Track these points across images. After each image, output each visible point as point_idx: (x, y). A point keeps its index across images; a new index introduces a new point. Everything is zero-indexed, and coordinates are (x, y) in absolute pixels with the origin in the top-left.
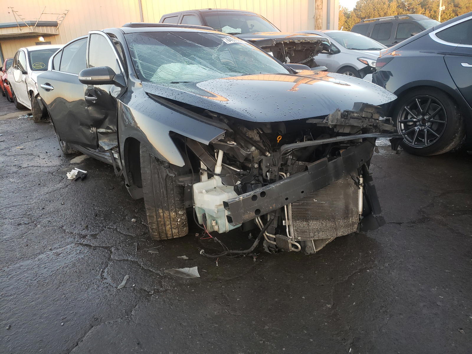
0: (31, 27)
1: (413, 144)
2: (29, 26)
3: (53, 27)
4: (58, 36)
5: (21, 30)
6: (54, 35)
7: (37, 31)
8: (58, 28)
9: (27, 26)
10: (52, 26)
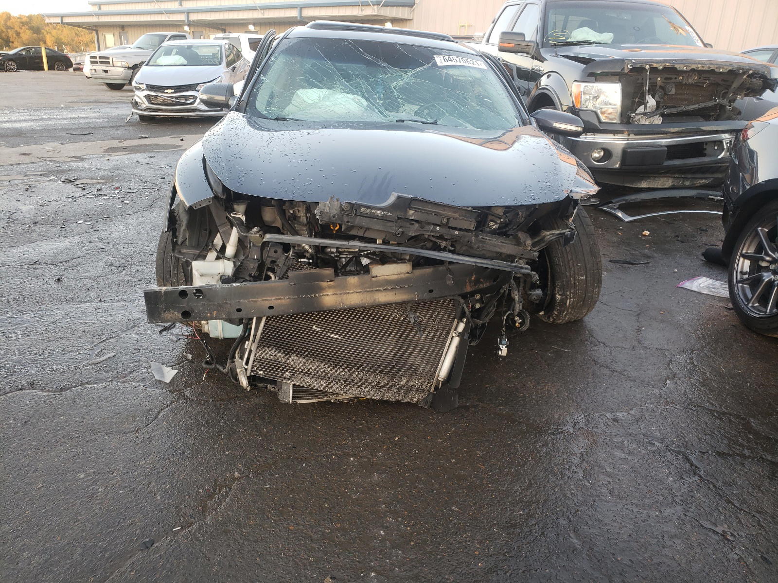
0: (375, 7)
1: (750, 305)
2: (373, 5)
3: (407, 8)
4: (411, 21)
5: (362, 10)
6: (406, 20)
7: (382, 12)
8: (414, 9)
9: (370, 5)
10: (406, 6)
